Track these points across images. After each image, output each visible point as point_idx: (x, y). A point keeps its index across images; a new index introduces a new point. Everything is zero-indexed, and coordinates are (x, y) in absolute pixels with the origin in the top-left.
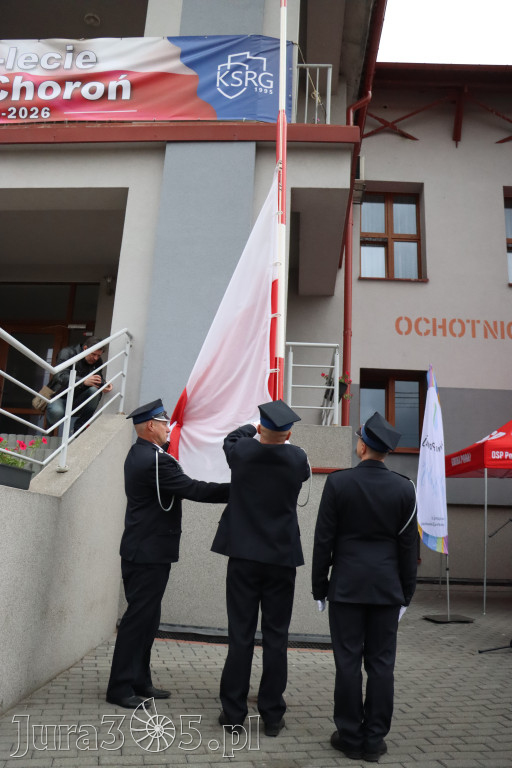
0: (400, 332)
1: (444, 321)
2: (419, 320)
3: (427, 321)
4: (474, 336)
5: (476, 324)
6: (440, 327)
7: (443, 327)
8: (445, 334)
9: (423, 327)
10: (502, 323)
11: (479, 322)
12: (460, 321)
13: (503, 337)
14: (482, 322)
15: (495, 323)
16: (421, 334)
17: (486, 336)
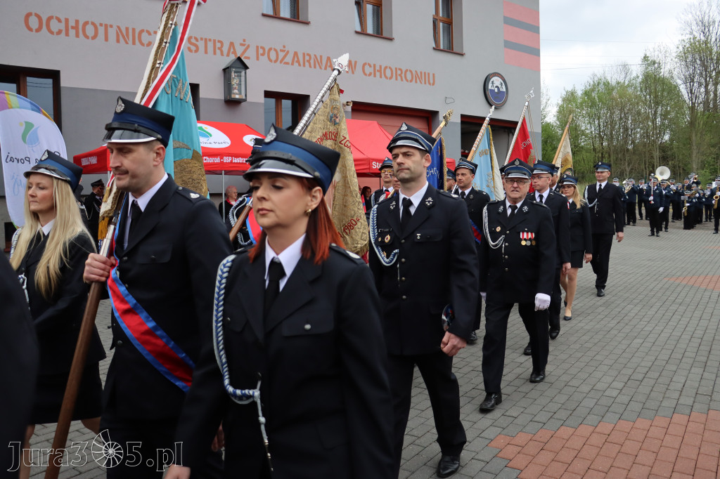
0: (30, 30)
1: (77, 22)
2: (50, 19)
3: (59, 20)
4: (106, 39)
5: (109, 29)
6: (72, 27)
7: (76, 28)
8: (77, 36)
9: (55, 26)
10: (134, 30)
11: (111, 26)
12: (93, 24)
13: (134, 43)
14: (115, 27)
15: (127, 29)
16: (52, 33)
17: (118, 41)
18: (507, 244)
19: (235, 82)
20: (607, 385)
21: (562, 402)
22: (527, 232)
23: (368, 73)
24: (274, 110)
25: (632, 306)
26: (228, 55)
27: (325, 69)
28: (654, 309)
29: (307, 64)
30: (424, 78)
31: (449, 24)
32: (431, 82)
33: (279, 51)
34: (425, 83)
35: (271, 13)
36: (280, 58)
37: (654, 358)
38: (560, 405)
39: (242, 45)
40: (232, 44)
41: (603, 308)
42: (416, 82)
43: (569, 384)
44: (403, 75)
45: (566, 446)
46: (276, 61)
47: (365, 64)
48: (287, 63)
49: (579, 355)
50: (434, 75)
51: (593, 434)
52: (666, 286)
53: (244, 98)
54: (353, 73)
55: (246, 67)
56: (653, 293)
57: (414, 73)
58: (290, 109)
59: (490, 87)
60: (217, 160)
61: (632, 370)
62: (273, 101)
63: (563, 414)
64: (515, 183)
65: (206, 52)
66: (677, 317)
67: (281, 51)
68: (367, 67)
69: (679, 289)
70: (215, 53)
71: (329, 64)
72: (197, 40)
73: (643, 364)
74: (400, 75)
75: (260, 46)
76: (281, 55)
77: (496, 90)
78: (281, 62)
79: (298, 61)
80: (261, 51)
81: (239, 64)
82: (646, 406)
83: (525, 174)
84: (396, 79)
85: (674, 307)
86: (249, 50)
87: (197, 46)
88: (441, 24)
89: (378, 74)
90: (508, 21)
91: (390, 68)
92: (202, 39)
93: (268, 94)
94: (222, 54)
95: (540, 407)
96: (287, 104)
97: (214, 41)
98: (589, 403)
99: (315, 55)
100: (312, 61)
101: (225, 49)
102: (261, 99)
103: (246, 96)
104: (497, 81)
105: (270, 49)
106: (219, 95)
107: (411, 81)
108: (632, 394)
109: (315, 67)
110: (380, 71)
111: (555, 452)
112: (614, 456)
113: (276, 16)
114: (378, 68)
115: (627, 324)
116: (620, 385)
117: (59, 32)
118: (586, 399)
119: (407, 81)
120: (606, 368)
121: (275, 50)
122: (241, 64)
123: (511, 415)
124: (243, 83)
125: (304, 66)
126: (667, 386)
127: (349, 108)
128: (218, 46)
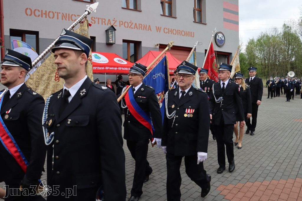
0: (27, 15)
1: (46, 11)
2: (35, 10)
3: (39, 11)
4: (58, 18)
5: (59, 14)
6: (44, 14)
8: (46, 17)
9: (37, 13)
10: (69, 14)
11: (60, 13)
12: (52, 12)
13: (69, 20)
14: (61, 13)
15: (66, 14)
16: (36, 16)
17: (62, 19)
18: (177, 116)
19: (110, 36)
20: (267, 165)
21: (248, 172)
22: (191, 109)
23: (166, 32)
24: (127, 47)
25: (278, 131)
26: (108, 25)
27: (148, 30)
28: (288, 132)
29: (140, 28)
30: (190, 34)
31: (200, 11)
32: (193, 36)
33: (129, 23)
34: (190, 36)
35: (125, 7)
36: (129, 26)
37: (287, 154)
38: (247, 173)
39: (113, 20)
40: (109, 20)
41: (265, 132)
42: (186, 36)
43: (250, 164)
44: (181, 33)
45: (249, 190)
46: (127, 27)
47: (165, 28)
48: (132, 28)
49: (255, 152)
50: (194, 33)
51: (261, 186)
52: (293, 123)
53: (114, 42)
54: (160, 32)
55: (115, 30)
56: (287, 126)
57: (185, 32)
58: (133, 47)
59: (217, 38)
60: (103, 68)
61: (278, 159)
62: (126, 44)
63: (248, 177)
64: (182, 77)
65: (99, 23)
66: (298, 136)
67: (130, 23)
68: (165, 29)
69: (299, 124)
70: (102, 24)
71: (150, 28)
72: (95, 18)
73: (283, 156)
74: (179, 33)
75: (121, 21)
76: (130, 24)
77: (220, 39)
78: (130, 28)
79: (137, 27)
80: (121, 23)
81: (112, 28)
82: (284, 174)
83: (189, 71)
84: (178, 35)
85: (296, 132)
86: (116, 22)
87: (95, 21)
88: (197, 11)
89: (170, 32)
90: (225, 10)
91: (175, 30)
92: (97, 18)
93: (124, 41)
94: (105, 24)
95: (238, 174)
96: (132, 45)
97: (102, 19)
98: (259, 172)
99: (144, 25)
100: (143, 27)
101: (106, 22)
102: (121, 43)
103: (115, 41)
104: (220, 35)
105: (125, 22)
106: (104, 41)
107: (184, 35)
108: (278, 169)
109: (144, 30)
110: (171, 31)
111: (244, 193)
112: (270, 195)
113: (127, 8)
114: (170, 30)
115: (276, 139)
116: (273, 165)
117: (39, 16)
118: (258, 171)
119: (182, 35)
120: (266, 157)
121: (127, 22)
122: (113, 28)
123: (226, 176)
124: (114, 36)
125: (139, 29)
126: (293, 166)
127: (158, 47)
128: (103, 21)
